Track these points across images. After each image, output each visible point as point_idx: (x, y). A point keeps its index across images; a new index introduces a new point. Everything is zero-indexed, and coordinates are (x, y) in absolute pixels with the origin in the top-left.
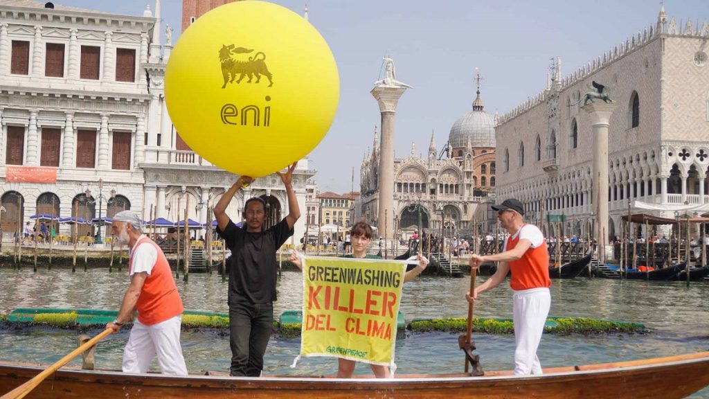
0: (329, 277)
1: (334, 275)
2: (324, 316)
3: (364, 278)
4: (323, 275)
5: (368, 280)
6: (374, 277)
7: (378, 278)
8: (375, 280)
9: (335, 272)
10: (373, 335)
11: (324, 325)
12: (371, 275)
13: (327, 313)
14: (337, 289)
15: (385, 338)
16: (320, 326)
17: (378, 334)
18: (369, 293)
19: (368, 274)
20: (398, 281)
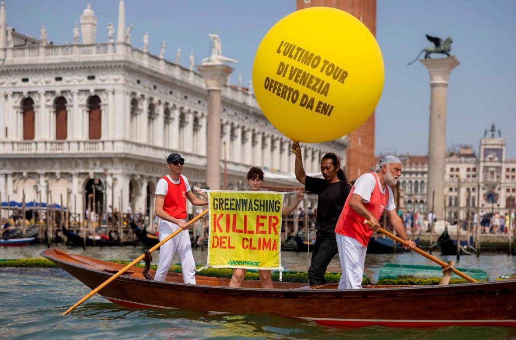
0: (228, 207)
1: (231, 204)
2: (225, 237)
3: (254, 206)
4: (224, 205)
5: (256, 208)
6: (261, 205)
7: (264, 206)
8: (262, 208)
9: (232, 202)
10: (263, 249)
11: (226, 245)
12: (258, 203)
13: (227, 235)
14: (235, 216)
15: (273, 250)
16: (223, 245)
17: (267, 248)
18: (258, 217)
19: (256, 203)
20: (279, 207)
